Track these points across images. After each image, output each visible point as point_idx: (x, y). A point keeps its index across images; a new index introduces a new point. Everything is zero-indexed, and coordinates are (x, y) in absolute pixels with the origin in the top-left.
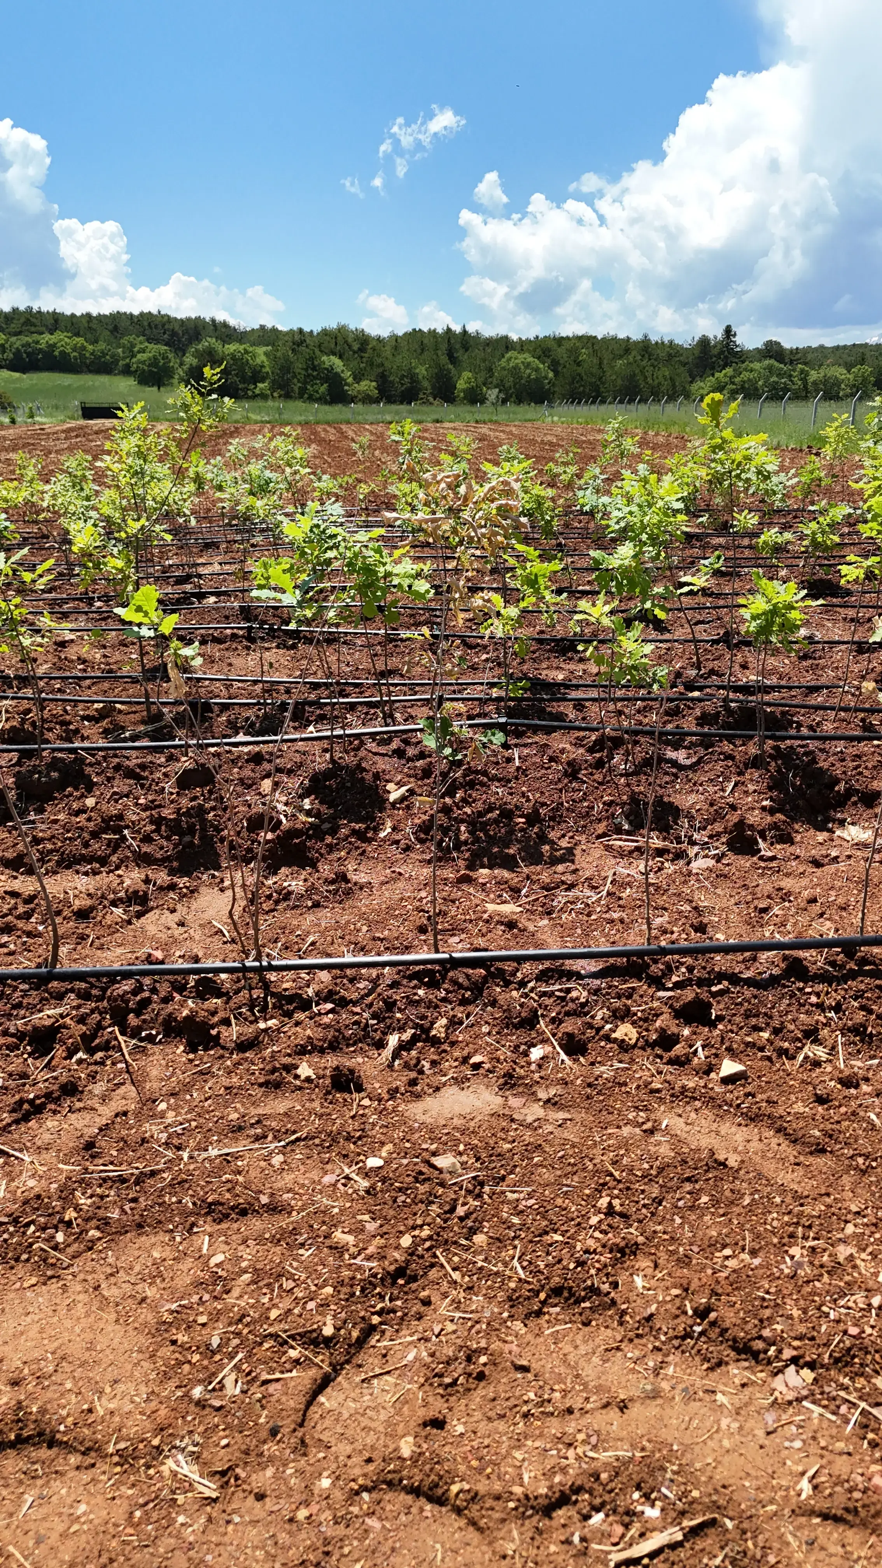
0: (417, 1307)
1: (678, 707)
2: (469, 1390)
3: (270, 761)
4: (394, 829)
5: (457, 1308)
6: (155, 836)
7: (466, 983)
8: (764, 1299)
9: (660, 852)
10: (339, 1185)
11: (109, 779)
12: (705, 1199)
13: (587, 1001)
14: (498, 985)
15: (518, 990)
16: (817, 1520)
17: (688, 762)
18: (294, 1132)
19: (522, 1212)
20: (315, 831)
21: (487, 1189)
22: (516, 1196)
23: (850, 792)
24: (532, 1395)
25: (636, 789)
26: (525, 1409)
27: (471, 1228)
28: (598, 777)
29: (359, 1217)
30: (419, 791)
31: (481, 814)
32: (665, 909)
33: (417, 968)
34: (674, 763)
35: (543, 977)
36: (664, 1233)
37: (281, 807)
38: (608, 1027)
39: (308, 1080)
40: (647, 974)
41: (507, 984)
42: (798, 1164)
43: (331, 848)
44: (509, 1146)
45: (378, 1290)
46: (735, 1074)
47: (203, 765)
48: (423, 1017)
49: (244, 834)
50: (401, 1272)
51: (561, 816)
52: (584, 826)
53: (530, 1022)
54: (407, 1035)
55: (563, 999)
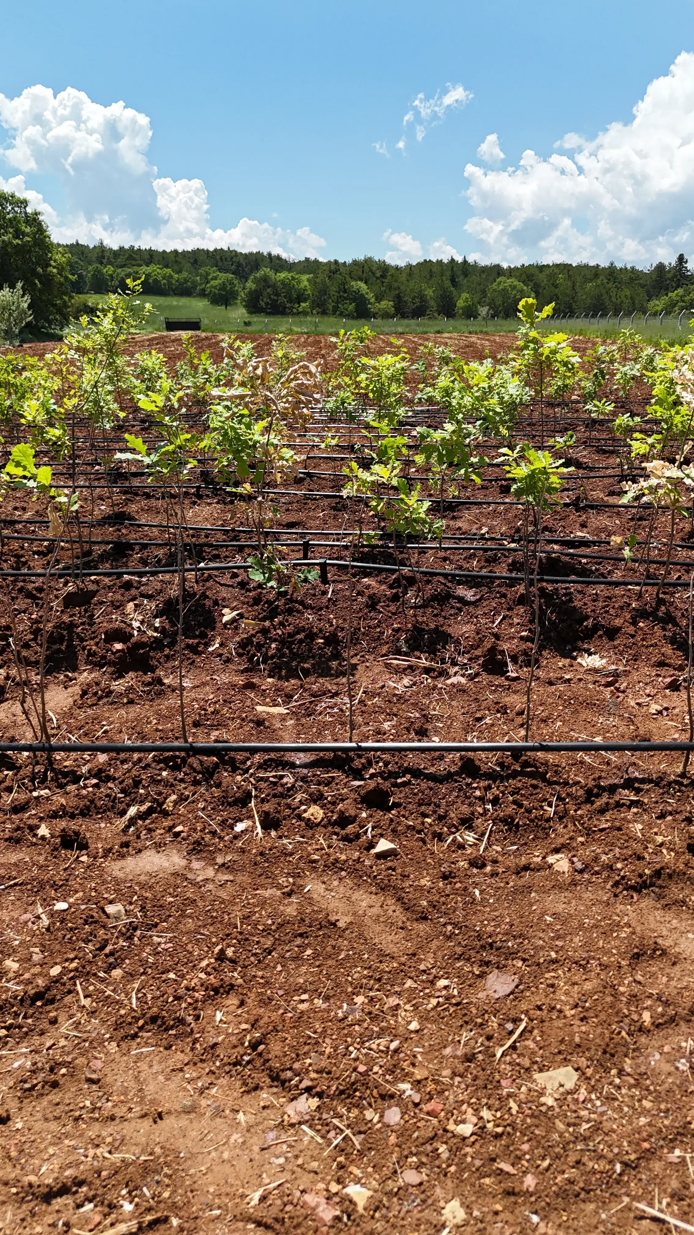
0: (45, 1025)
1: (496, 555)
2: (42, 1095)
3: (137, 588)
4: (221, 645)
5: (76, 1028)
6: (32, 644)
7: (199, 768)
8: (310, 1037)
9: (427, 671)
10: (30, 924)
11: (13, 599)
12: (309, 952)
13: (293, 786)
14: (226, 771)
15: (241, 775)
16: (251, 1226)
17: (473, 599)
18: (15, 878)
19: (158, 953)
20: (157, 645)
21: (138, 933)
22: (159, 940)
23: (596, 627)
24: (88, 1103)
25: (420, 619)
26: (77, 1114)
27: (111, 964)
28: (393, 608)
29: (32, 949)
30: (246, 615)
31: (290, 635)
32: (396, 715)
33: (168, 754)
34: (461, 600)
35: (264, 766)
36: (262, 978)
37: (136, 624)
38: (303, 807)
39: (43, 838)
40: (350, 767)
41: (235, 769)
42: (402, 928)
43: (168, 658)
44: (172, 899)
45: (15, 1009)
46: (387, 851)
47: (82, 589)
48: (160, 794)
49: (102, 644)
50: (39, 996)
51: (357, 639)
52: (374, 648)
53: (244, 800)
54: (144, 808)
55: (275, 784)
